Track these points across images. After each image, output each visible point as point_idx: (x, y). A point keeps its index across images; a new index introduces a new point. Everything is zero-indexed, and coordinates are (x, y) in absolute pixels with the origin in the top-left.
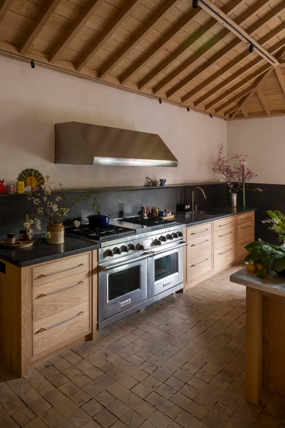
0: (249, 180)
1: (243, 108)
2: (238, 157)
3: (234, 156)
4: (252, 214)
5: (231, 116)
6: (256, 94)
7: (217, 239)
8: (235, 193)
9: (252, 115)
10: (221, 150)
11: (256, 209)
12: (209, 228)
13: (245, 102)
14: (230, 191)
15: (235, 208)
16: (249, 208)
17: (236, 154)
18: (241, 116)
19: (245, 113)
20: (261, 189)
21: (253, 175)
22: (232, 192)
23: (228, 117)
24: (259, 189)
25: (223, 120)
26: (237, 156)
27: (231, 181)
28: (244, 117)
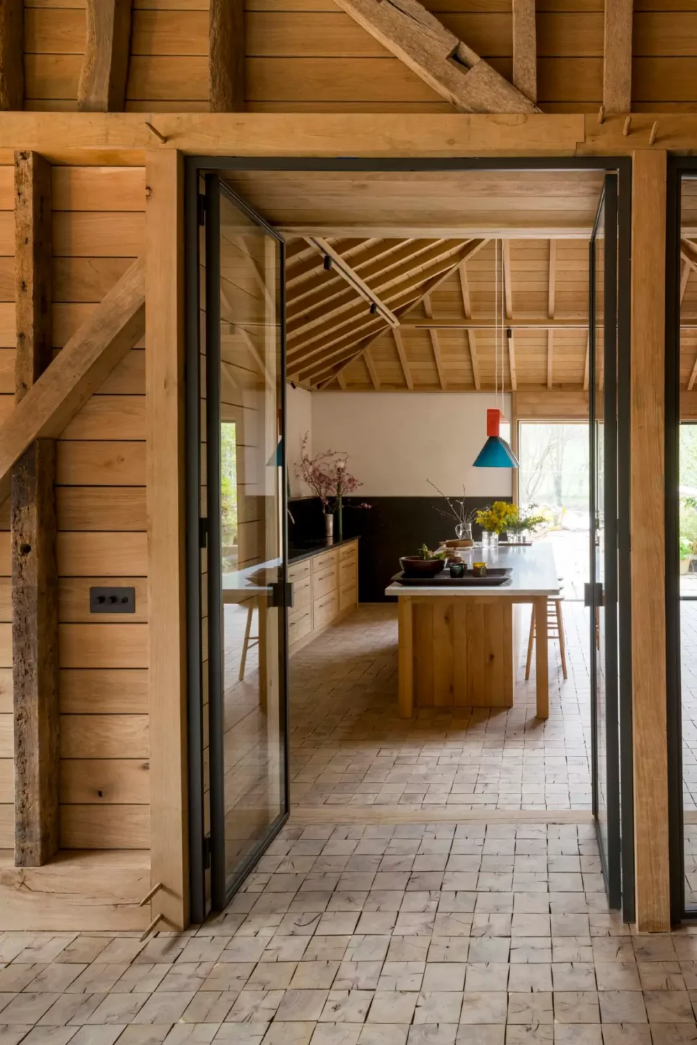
0: (352, 491)
1: (341, 376)
2: (332, 455)
3: (326, 453)
4: (353, 545)
5: (319, 386)
6: (362, 358)
7: (317, 584)
8: (331, 513)
9: (353, 387)
10: (304, 442)
11: (360, 536)
12: (309, 566)
13: (345, 367)
14: (324, 511)
15: (331, 538)
16: (347, 537)
17: (330, 450)
18: (336, 386)
19: (342, 382)
20: (368, 504)
21: (357, 483)
22: (327, 512)
23: (316, 388)
24: (366, 505)
25: (305, 391)
26: (332, 452)
27: (328, 495)
28: (341, 389)
